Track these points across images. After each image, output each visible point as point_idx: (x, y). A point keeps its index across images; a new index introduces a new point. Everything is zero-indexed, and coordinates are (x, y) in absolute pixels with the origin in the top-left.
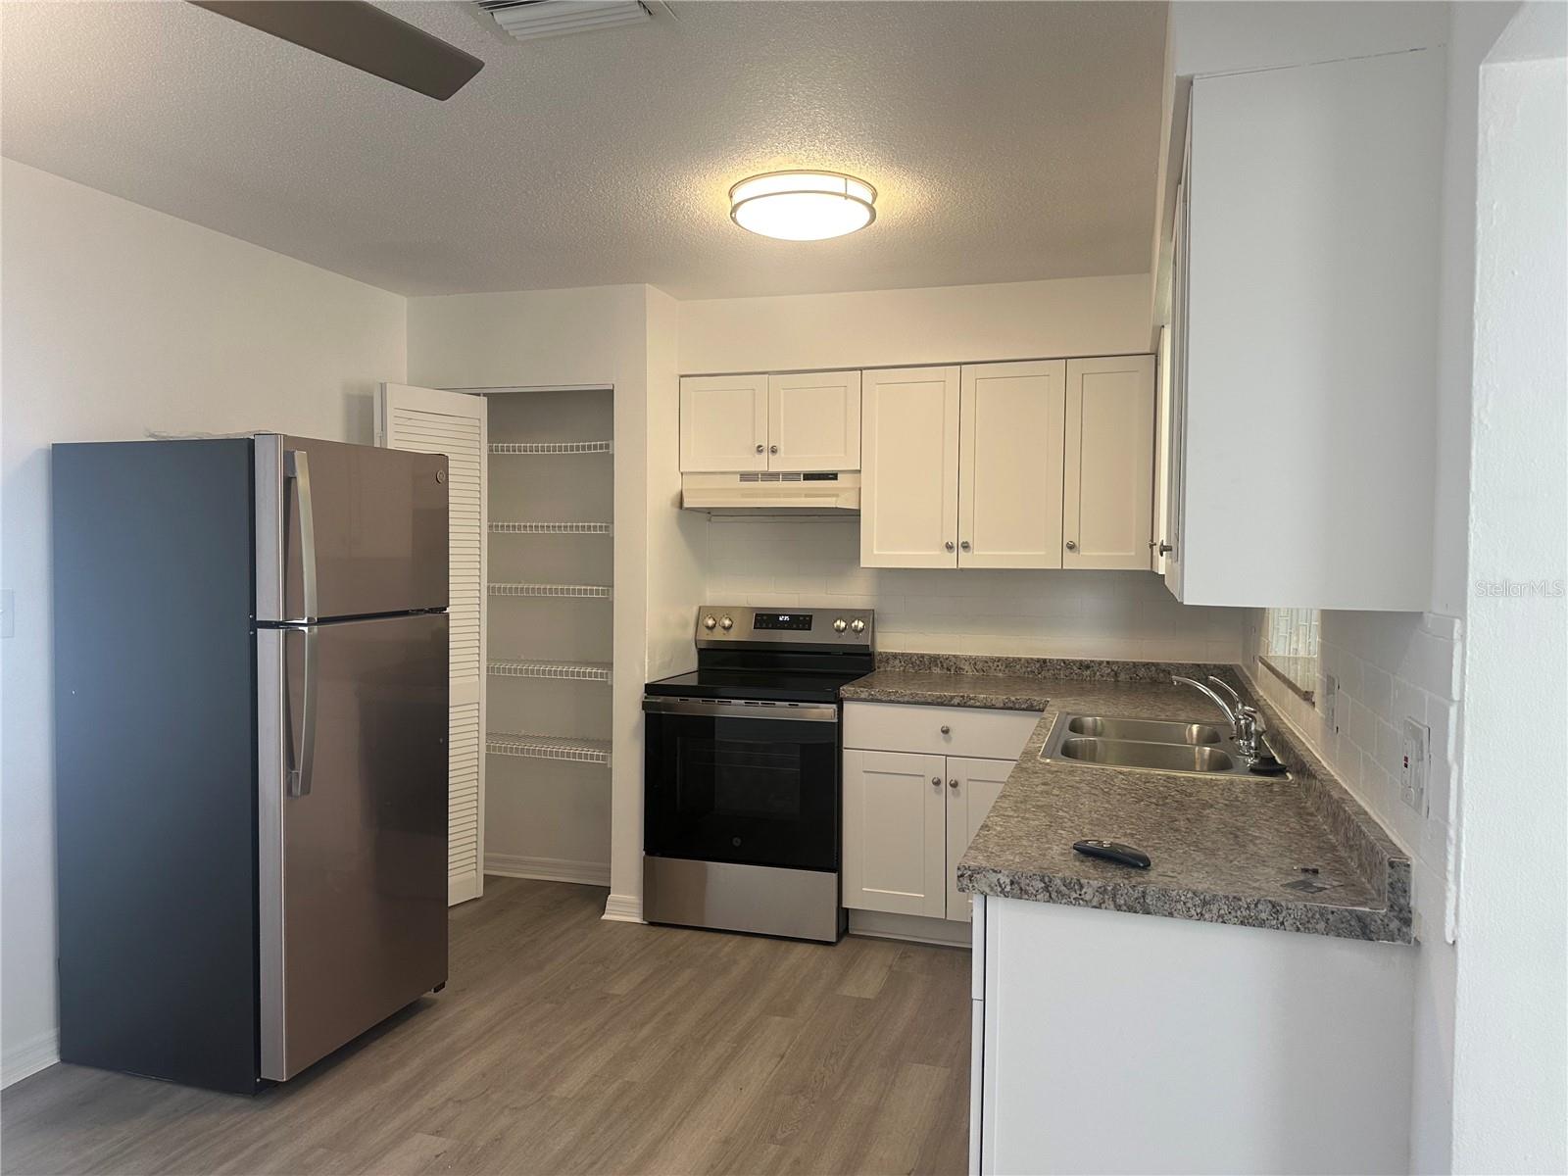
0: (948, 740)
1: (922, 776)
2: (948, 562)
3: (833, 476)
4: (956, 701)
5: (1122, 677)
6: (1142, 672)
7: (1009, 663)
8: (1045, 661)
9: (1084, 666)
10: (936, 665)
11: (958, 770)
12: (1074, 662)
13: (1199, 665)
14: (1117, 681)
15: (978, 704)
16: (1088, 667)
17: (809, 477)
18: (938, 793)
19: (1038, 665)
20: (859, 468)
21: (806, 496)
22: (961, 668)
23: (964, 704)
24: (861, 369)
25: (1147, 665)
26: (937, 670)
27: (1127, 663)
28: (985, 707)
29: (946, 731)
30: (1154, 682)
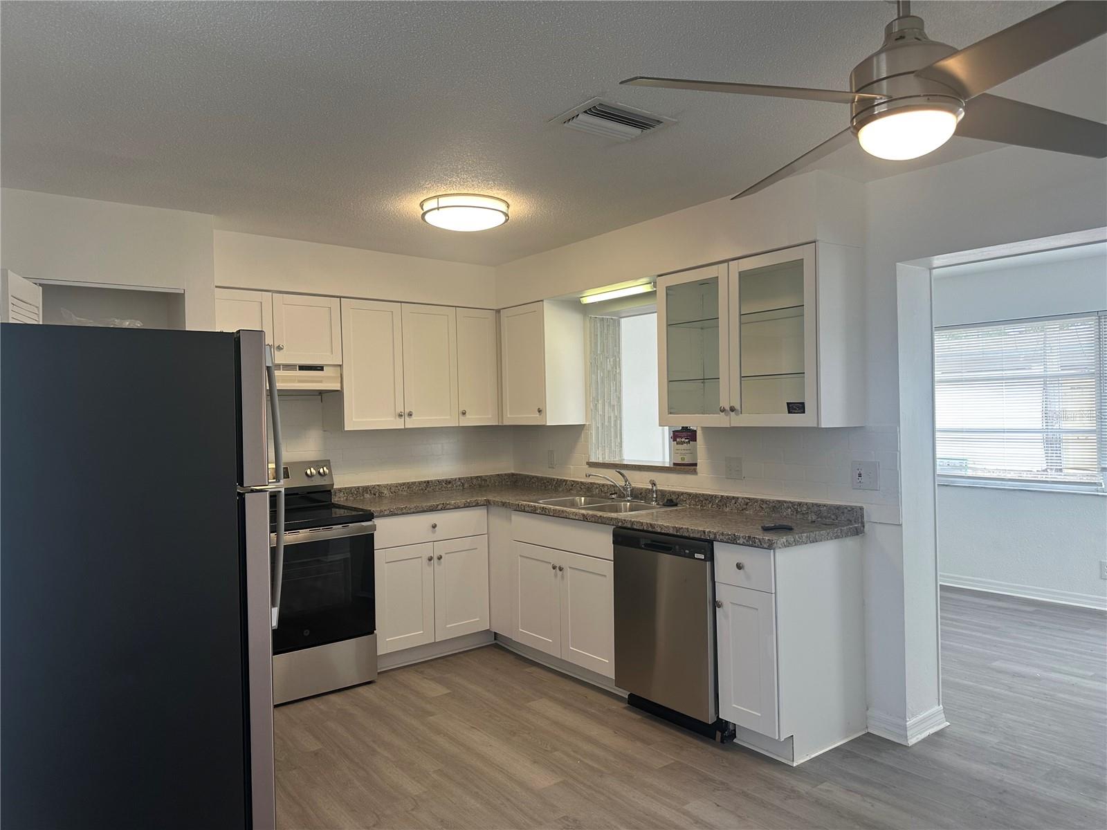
0: (434, 532)
1: (421, 557)
2: (399, 424)
3: (321, 368)
4: (440, 507)
5: (466, 486)
6: (475, 482)
7: (409, 486)
8: (428, 482)
9: (448, 482)
10: (367, 493)
11: (440, 549)
12: (443, 480)
13: (498, 475)
14: (464, 488)
15: (451, 507)
16: (450, 483)
17: (302, 368)
18: (429, 565)
19: (425, 485)
20: (341, 363)
21: (300, 381)
22: (382, 493)
23: (445, 508)
24: (340, 297)
25: (477, 477)
26: (367, 496)
27: (468, 478)
28: (456, 508)
29: (434, 526)
30: (480, 486)
